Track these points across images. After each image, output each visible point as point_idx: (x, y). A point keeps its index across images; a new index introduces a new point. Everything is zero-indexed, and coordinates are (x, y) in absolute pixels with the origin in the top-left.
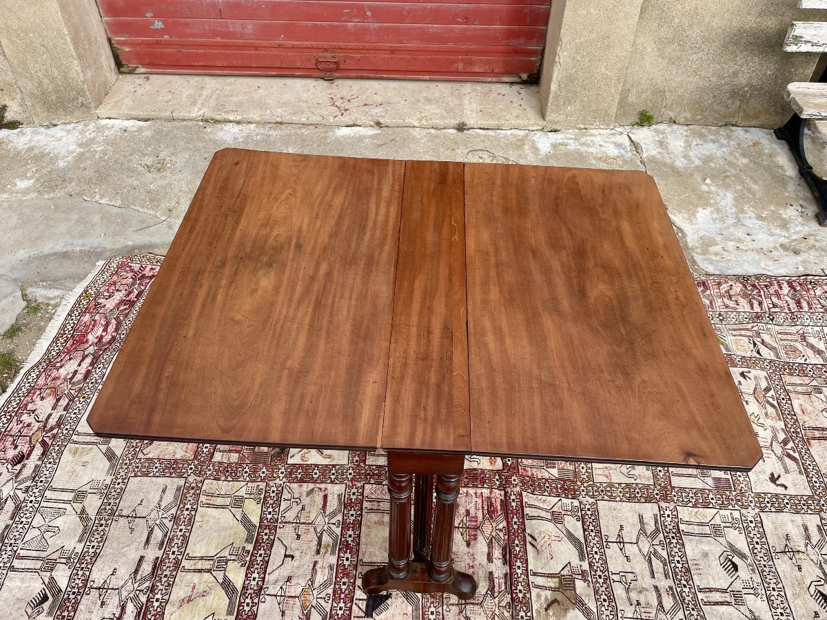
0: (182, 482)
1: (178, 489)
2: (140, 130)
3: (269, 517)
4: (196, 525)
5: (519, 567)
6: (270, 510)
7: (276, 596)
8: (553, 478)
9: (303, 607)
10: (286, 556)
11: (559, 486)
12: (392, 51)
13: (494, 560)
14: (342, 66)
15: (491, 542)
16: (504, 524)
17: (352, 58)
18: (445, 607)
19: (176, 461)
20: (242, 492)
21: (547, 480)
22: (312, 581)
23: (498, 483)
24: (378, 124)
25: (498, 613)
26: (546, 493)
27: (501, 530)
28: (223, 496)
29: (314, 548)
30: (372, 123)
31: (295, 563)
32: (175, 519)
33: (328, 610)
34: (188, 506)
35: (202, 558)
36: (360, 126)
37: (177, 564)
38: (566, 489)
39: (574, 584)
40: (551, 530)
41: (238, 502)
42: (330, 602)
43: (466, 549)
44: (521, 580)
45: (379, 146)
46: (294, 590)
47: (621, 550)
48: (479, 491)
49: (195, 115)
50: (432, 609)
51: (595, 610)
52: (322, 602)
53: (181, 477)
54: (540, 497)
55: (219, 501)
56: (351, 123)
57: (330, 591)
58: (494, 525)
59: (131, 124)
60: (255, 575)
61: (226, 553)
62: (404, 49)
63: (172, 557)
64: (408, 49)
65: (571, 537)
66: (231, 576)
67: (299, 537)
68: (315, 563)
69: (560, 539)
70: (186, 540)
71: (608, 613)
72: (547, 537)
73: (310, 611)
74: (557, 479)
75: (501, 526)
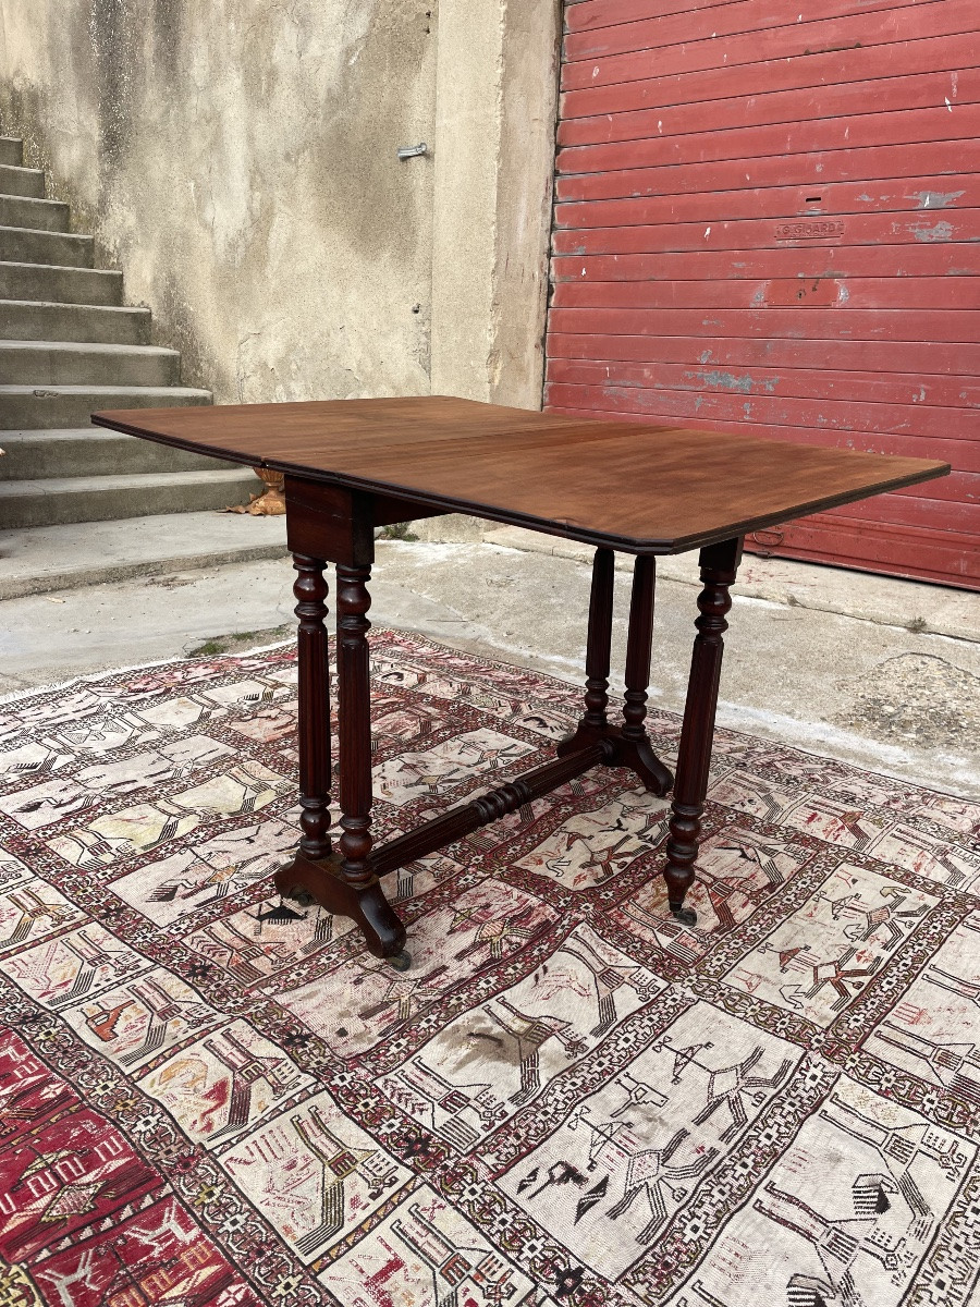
0: (232, 751)
1: (225, 756)
2: (514, 556)
3: (273, 809)
4: (207, 785)
5: (488, 982)
6: (281, 805)
7: (197, 857)
8: (657, 944)
9: (210, 879)
10: (248, 839)
11: (656, 956)
12: (861, 530)
13: (465, 961)
14: (786, 542)
15: (483, 943)
16: (524, 942)
17: (802, 532)
18: (348, 962)
19: (248, 738)
20: (273, 784)
21: (643, 941)
22: (244, 864)
23: (562, 904)
24: (793, 602)
25: (403, 1000)
26: (624, 950)
27: (511, 943)
28: (253, 777)
29: (280, 848)
30: (785, 600)
31: (250, 847)
32: (195, 773)
33: (229, 894)
34: (216, 770)
35: (178, 806)
36: (766, 599)
37: (156, 798)
38: (663, 965)
39: (546, 1038)
40: (579, 976)
41: (262, 787)
42: (239, 890)
43: (444, 935)
44: (475, 992)
45: (775, 619)
46: (219, 863)
47: (677, 1065)
48: (526, 896)
49: (575, 554)
50: (334, 956)
51: (544, 1082)
52: (232, 885)
53: (237, 748)
54: (608, 947)
55: (246, 779)
56: (754, 593)
57: (251, 882)
58: (506, 931)
59: (507, 551)
60: (202, 834)
61: (198, 810)
62: (877, 528)
63: (157, 792)
64: (884, 529)
65: (607, 1006)
66: (181, 823)
67: (280, 834)
68: (267, 854)
69: (584, 993)
70: (183, 789)
71: (561, 1097)
72: (567, 978)
73: (211, 885)
74: (663, 950)
75: (514, 939)
